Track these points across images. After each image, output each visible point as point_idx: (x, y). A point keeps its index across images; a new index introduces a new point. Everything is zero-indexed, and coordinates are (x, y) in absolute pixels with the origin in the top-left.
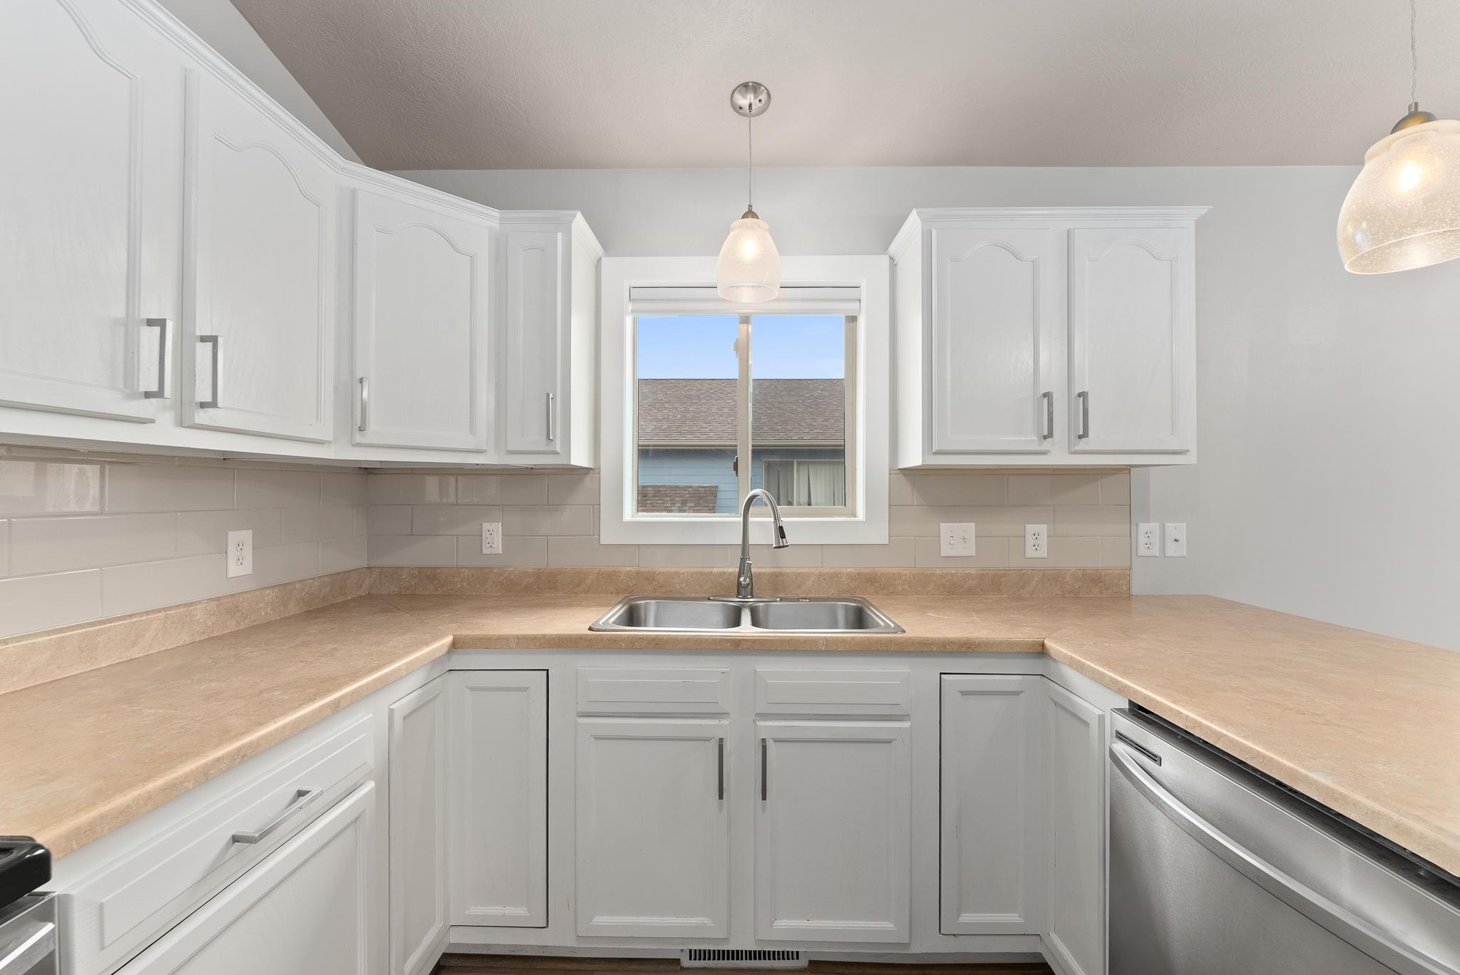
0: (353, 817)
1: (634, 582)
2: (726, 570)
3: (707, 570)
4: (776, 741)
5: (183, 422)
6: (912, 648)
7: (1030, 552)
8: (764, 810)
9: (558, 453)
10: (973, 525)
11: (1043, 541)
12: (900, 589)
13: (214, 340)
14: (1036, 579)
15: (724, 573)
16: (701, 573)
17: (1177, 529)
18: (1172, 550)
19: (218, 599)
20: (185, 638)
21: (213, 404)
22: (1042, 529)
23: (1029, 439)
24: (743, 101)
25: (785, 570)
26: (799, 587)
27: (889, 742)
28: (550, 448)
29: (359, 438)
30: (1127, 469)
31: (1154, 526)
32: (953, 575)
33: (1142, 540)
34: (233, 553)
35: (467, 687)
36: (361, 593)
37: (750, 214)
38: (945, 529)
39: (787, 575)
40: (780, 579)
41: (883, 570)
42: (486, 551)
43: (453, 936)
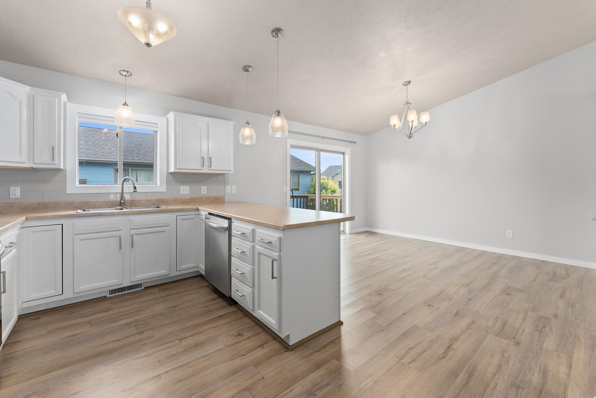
1: (80, 205)
2: (115, 200)
4: (135, 235)
6: (170, 211)
7: (202, 193)
8: (132, 251)
9: (56, 164)
10: (189, 187)
11: (206, 190)
12: (170, 203)
14: (204, 199)
15: (115, 201)
16: (106, 201)
17: (234, 187)
18: (233, 192)
22: (205, 187)
23: (199, 167)
24: (123, 73)
25: (135, 199)
26: (140, 203)
27: (165, 231)
28: (51, 163)
30: (224, 174)
31: (230, 187)
32: (183, 199)
33: (227, 189)
35: (31, 232)
37: (125, 104)
38: (182, 188)
39: (136, 200)
40: (133, 202)
41: (165, 198)
42: (12, 197)
43: (25, 305)
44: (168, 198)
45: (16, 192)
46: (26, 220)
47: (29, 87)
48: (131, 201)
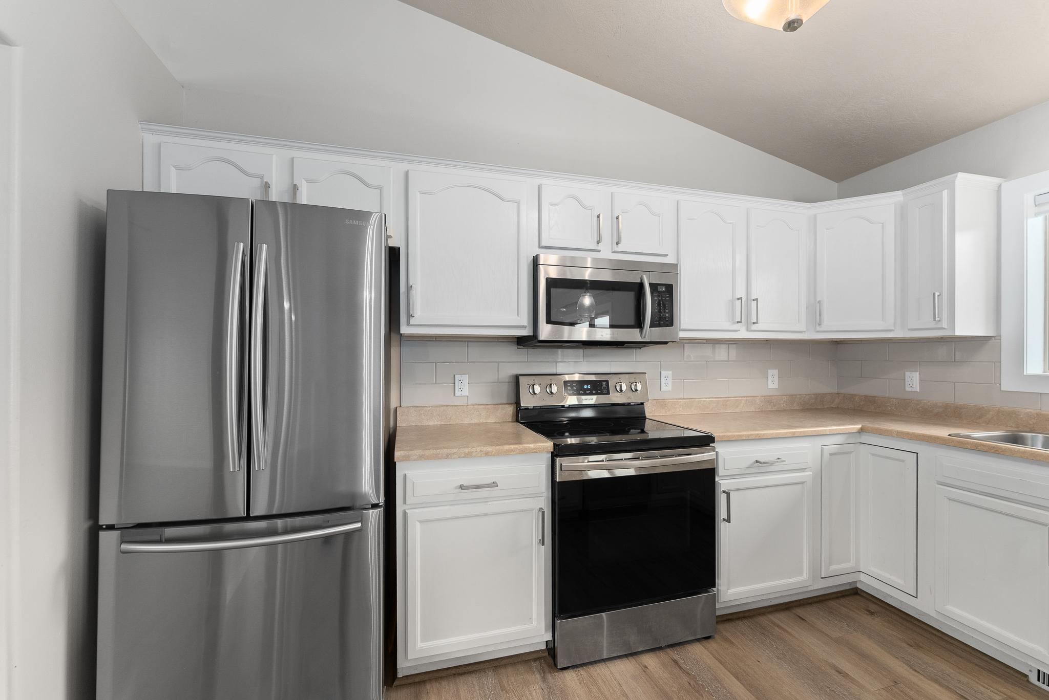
0: (802, 481)
1: (1034, 421)
5: (748, 330)
9: (944, 328)
13: (757, 300)
19: (765, 396)
21: (757, 323)
28: (939, 327)
29: (818, 329)
34: (770, 378)
35: (871, 454)
36: (833, 405)
42: (908, 389)
43: (863, 578)
45: (913, 381)
46: (861, 431)
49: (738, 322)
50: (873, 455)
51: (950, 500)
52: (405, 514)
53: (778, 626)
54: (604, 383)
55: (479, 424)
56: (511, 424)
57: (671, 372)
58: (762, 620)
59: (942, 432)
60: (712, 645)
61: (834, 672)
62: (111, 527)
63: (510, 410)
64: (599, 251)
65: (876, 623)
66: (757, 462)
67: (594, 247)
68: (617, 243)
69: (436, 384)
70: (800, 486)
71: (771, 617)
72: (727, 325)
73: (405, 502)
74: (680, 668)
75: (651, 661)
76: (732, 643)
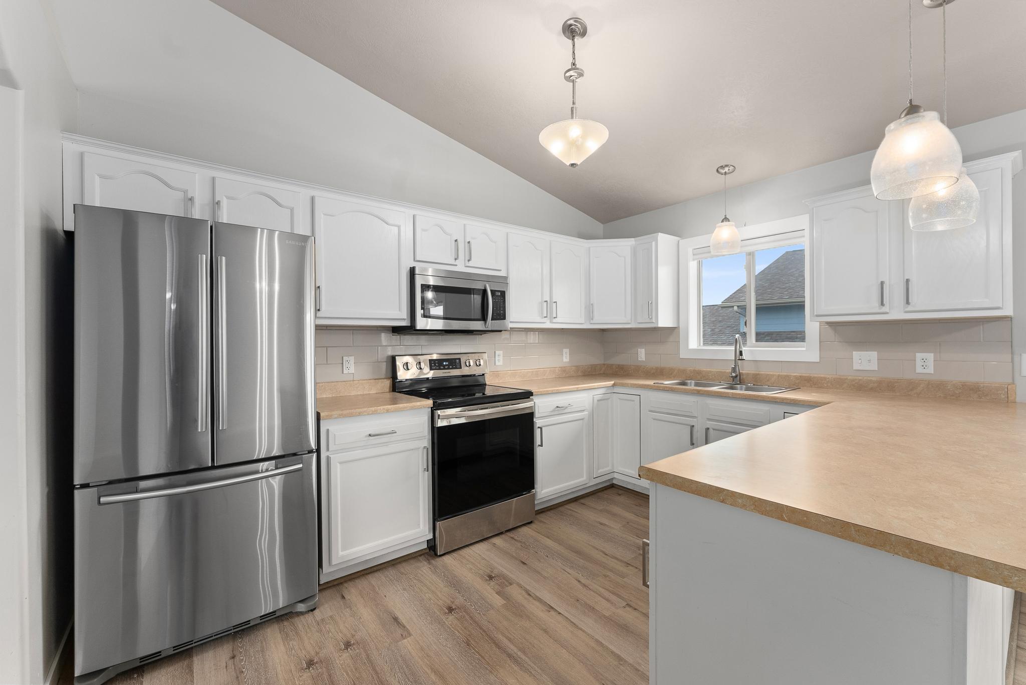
0: (582, 418)
1: (693, 374)
3: (723, 371)
4: (713, 430)
5: (551, 322)
7: (919, 370)
9: (653, 323)
10: (876, 353)
11: (930, 363)
12: (826, 385)
13: (556, 302)
14: (922, 386)
19: (561, 367)
20: (554, 376)
21: (556, 318)
22: (930, 357)
24: (722, 171)
28: (651, 321)
29: (592, 321)
32: (860, 380)
33: (1024, 364)
34: (564, 355)
36: (601, 372)
37: (726, 219)
38: (856, 355)
39: (762, 374)
40: (758, 376)
41: (816, 376)
42: (639, 359)
43: (616, 475)
44: (822, 376)
45: (642, 354)
46: (614, 385)
47: (633, 239)
48: (753, 374)
49: (545, 317)
50: (620, 399)
51: (654, 419)
52: (328, 458)
53: (570, 510)
54: (458, 361)
55: (363, 395)
56: (388, 394)
57: (502, 352)
58: (561, 509)
59: (651, 382)
60: (533, 525)
61: (599, 524)
62: (84, 486)
63: (388, 383)
64: (456, 265)
65: (622, 499)
66: (557, 407)
67: (453, 262)
68: (469, 261)
69: (327, 364)
70: (582, 421)
71: (567, 506)
72: (539, 319)
73: (328, 449)
74: (515, 540)
75: (497, 541)
76: (545, 523)
